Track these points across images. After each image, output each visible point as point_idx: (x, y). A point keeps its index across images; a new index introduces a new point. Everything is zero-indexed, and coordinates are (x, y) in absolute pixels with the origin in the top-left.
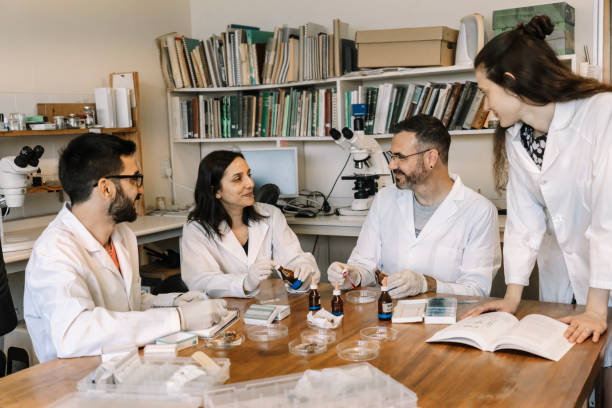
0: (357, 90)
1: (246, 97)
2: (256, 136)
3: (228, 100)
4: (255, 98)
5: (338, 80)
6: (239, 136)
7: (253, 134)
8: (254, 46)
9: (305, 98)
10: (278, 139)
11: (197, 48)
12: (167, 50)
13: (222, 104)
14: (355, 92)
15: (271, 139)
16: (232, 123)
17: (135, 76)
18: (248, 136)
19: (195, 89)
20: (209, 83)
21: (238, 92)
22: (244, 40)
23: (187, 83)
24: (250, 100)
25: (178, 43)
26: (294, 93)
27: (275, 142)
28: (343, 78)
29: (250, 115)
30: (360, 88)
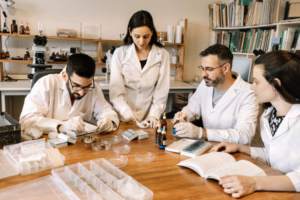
0: (287, 30)
1: (241, 33)
2: (242, 52)
3: (233, 34)
4: (245, 33)
5: (278, 24)
6: (236, 52)
7: (241, 51)
8: (243, 7)
9: (265, 33)
10: (248, 54)
11: (225, 8)
12: (212, 9)
13: (231, 36)
14: (286, 31)
15: (245, 54)
16: (234, 45)
17: (186, 21)
18: (239, 51)
19: (222, 28)
20: (227, 25)
21: (239, 29)
22: (240, 4)
23: (218, 25)
24: (242, 34)
25: (218, 6)
26: (259, 31)
27: (246, 55)
28: (280, 23)
29: (241, 42)
30: (289, 29)
